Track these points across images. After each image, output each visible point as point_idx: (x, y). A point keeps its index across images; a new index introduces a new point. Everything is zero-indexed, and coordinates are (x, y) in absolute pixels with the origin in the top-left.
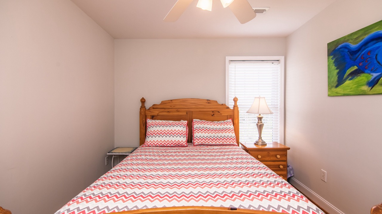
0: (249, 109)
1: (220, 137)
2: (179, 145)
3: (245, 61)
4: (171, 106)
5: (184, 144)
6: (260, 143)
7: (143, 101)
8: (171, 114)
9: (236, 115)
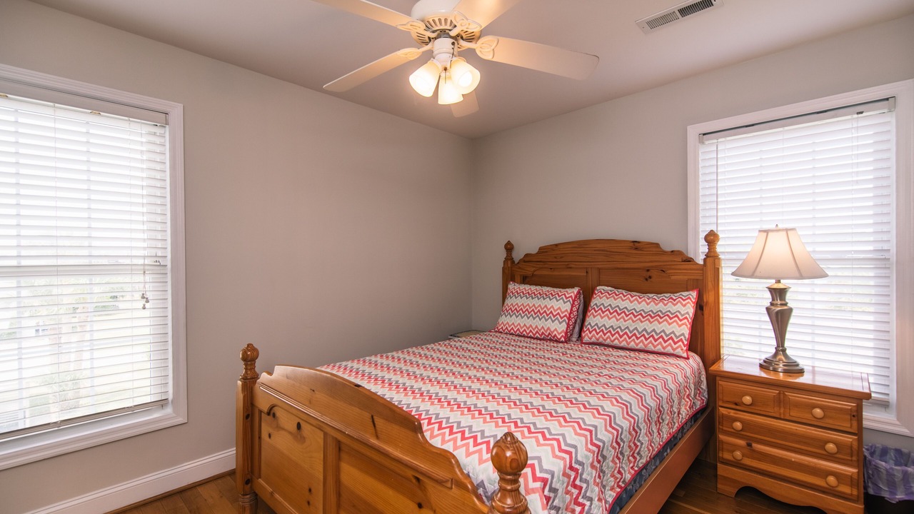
0: (741, 262)
1: (643, 331)
2: (550, 339)
3: (753, 125)
4: (556, 258)
5: (559, 337)
6: (781, 367)
7: (509, 247)
8: (556, 273)
9: (709, 279)
